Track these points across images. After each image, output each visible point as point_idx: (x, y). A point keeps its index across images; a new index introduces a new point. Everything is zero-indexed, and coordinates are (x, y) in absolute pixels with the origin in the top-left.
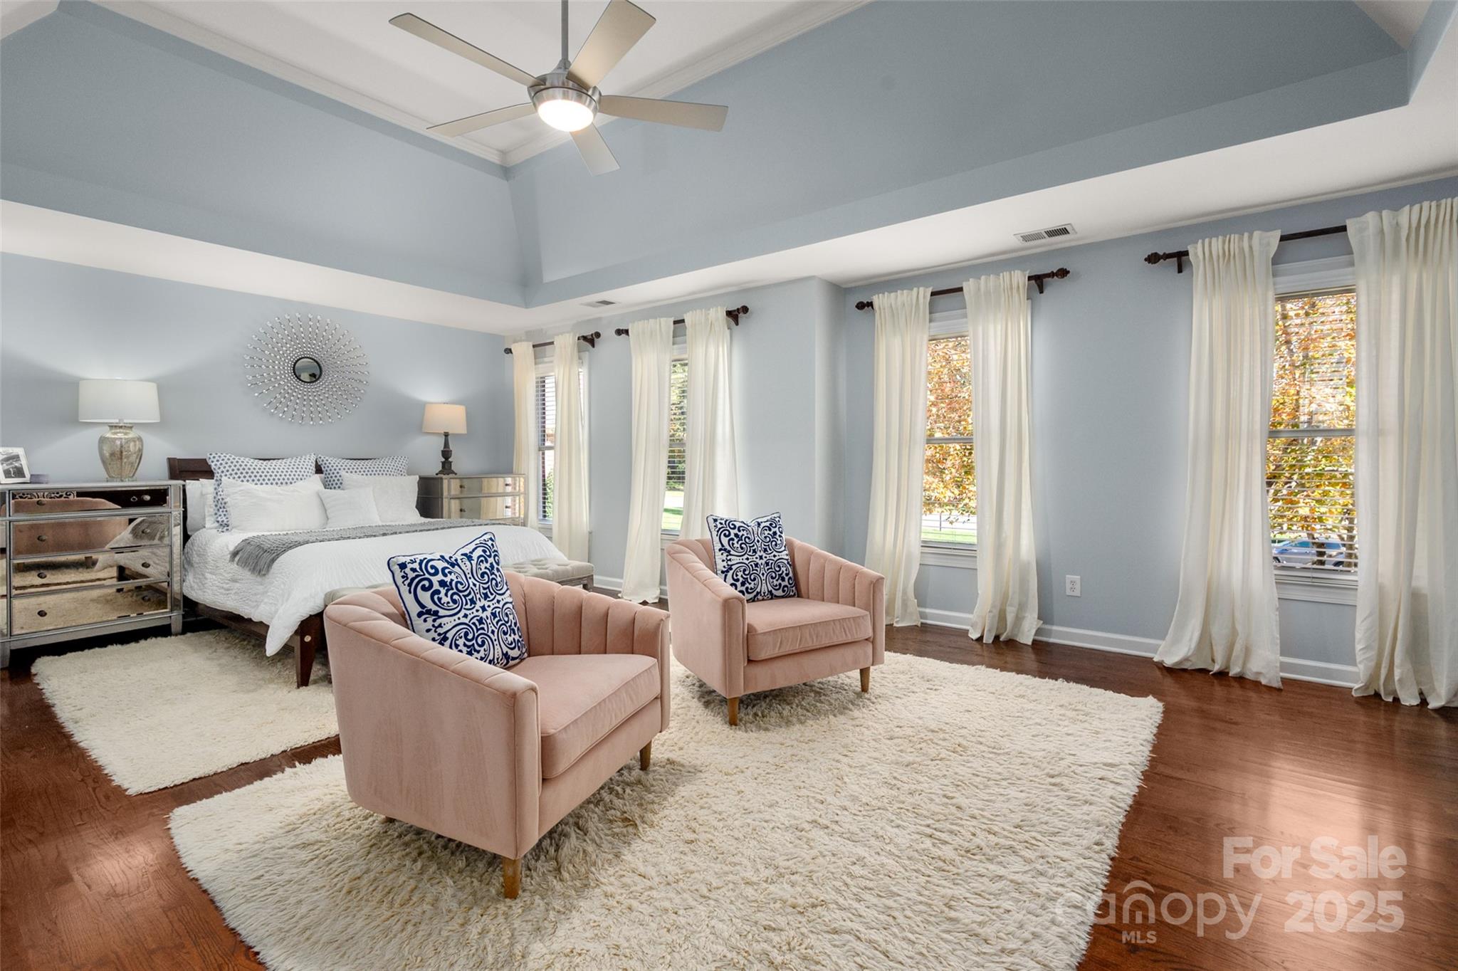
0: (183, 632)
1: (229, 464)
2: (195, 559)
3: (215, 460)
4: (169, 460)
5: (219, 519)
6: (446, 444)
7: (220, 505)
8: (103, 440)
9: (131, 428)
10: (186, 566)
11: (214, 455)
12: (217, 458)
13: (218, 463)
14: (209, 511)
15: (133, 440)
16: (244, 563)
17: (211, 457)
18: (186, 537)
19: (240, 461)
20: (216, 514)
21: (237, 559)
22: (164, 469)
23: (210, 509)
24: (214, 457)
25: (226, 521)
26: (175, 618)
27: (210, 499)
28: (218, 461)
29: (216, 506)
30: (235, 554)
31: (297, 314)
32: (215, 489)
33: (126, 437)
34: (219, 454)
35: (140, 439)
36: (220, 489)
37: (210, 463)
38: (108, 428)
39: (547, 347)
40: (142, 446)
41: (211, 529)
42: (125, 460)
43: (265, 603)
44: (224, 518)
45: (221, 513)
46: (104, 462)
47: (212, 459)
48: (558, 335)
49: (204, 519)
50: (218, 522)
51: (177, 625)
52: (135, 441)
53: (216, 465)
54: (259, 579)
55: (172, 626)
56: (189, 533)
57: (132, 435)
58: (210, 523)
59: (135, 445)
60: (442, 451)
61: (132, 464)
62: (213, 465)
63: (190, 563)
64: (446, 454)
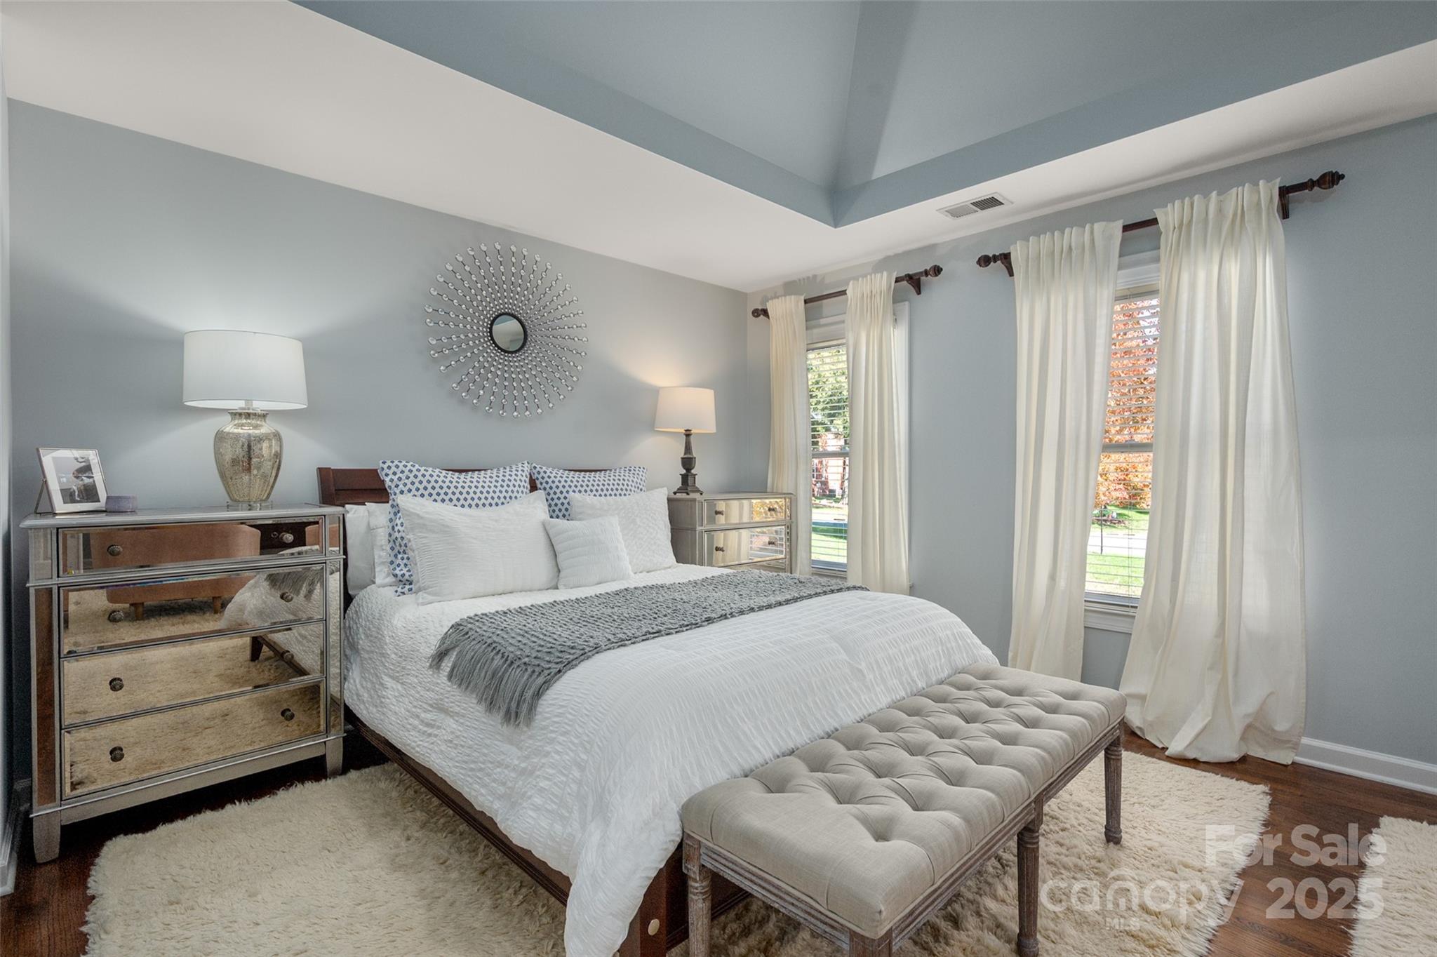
0: (344, 770)
1: (412, 479)
2: (363, 643)
3: (390, 472)
4: (320, 470)
5: (397, 572)
6: (688, 448)
7: (399, 548)
8: (220, 437)
9: (264, 416)
10: (348, 652)
11: (389, 463)
12: (394, 469)
13: (395, 478)
14: (380, 557)
15: (267, 437)
16: (461, 677)
17: (385, 466)
18: (348, 599)
19: (427, 474)
20: (392, 563)
21: (447, 664)
22: (311, 486)
23: (382, 554)
24: (389, 468)
25: (407, 574)
26: (331, 746)
27: (382, 536)
28: (395, 473)
29: (392, 549)
30: (440, 656)
31: (497, 245)
32: (391, 520)
33: (257, 432)
34: (396, 462)
35: (277, 436)
36: (399, 522)
37: (382, 476)
38: (229, 417)
39: (825, 301)
40: (281, 447)
41: (384, 586)
42: (255, 472)
43: (537, 808)
44: (405, 571)
45: (399, 561)
46: (222, 475)
47: (386, 471)
48: (856, 279)
49: (372, 568)
50: (396, 576)
51: (334, 758)
52: (270, 440)
53: (392, 480)
54: (506, 730)
55: (328, 759)
56: (350, 592)
57: (265, 428)
58: (382, 576)
59: (271, 446)
60: (682, 458)
61: (265, 476)
62: (387, 479)
63: (353, 647)
64: (688, 463)
